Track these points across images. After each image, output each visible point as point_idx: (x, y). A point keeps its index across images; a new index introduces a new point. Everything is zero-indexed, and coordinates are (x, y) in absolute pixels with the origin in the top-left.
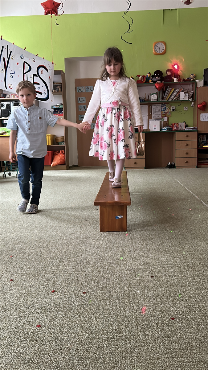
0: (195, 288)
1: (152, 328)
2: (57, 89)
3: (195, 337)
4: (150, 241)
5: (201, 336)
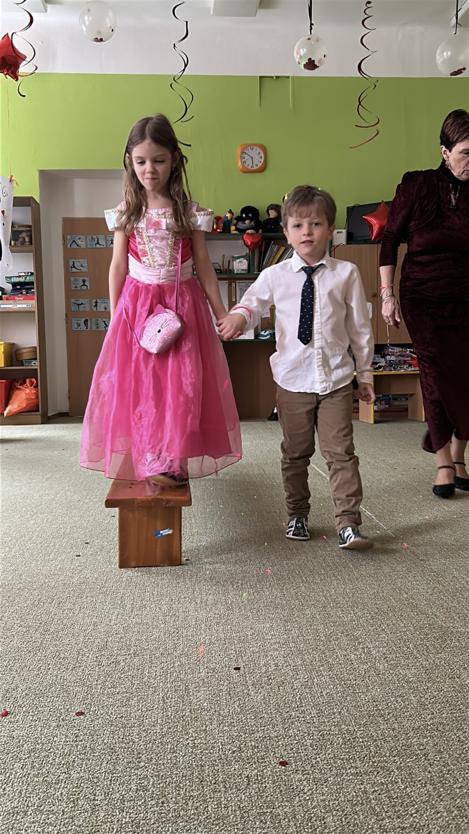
0: (331, 689)
1: (237, 788)
2: (21, 240)
3: (333, 804)
4: (233, 586)
5: (344, 801)
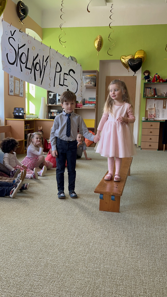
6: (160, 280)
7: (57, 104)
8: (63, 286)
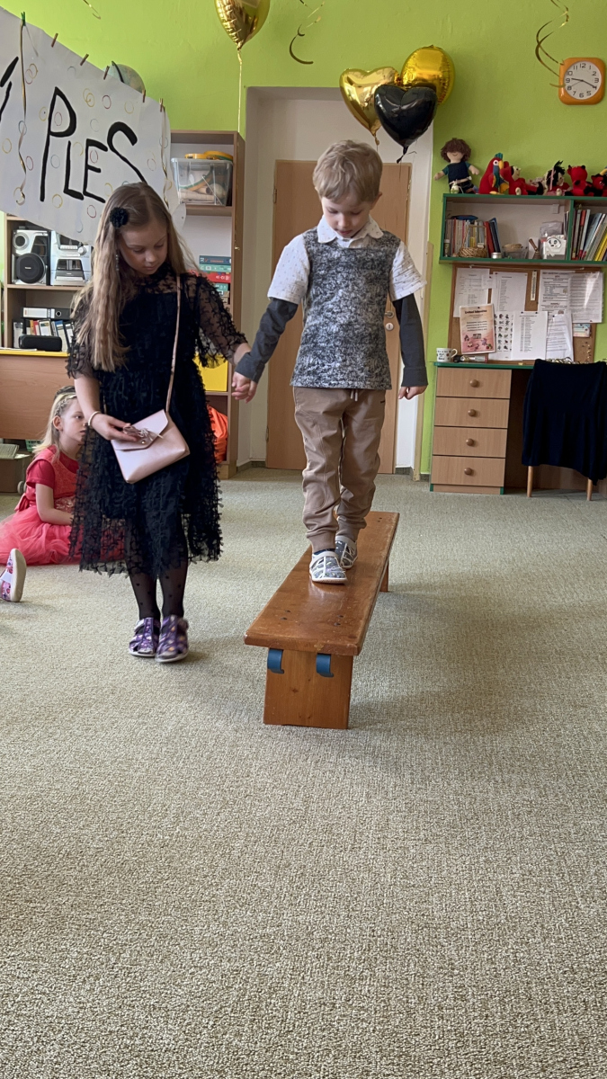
6: (517, 955)
7: (52, 284)
8: (134, 992)
